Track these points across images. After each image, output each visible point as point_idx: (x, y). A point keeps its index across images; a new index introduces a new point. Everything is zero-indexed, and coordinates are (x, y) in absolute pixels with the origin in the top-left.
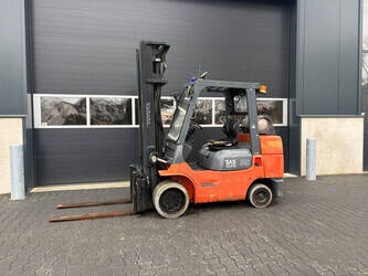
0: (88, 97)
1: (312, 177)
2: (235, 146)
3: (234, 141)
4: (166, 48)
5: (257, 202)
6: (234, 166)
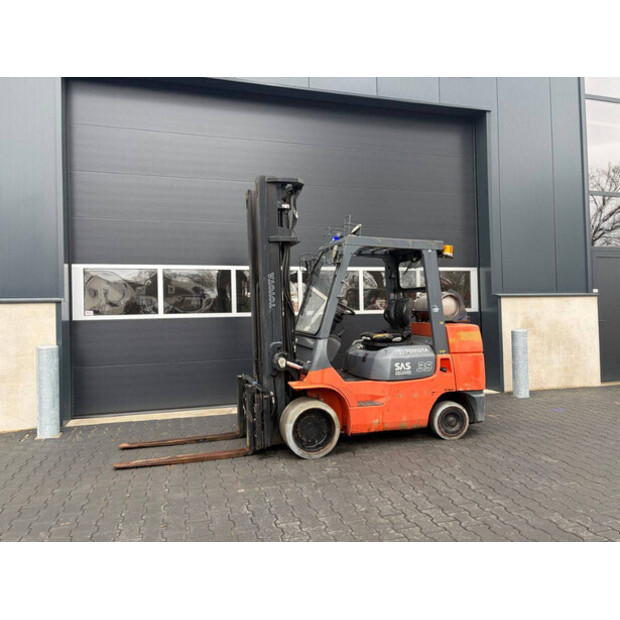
0: (160, 269)
1: (524, 393)
2: (406, 341)
3: (405, 333)
4: (297, 187)
5: (447, 431)
6: (409, 373)
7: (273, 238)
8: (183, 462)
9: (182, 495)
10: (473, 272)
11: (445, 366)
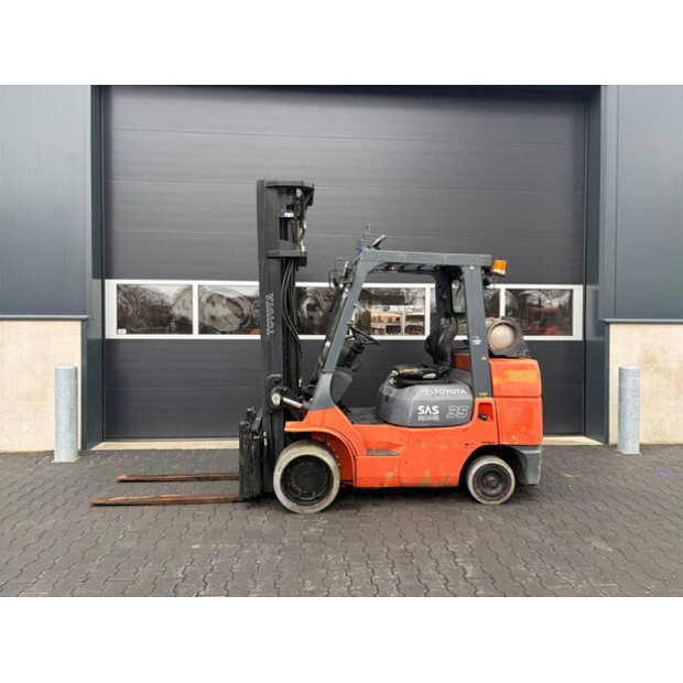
0: (195, 284)
1: (631, 448)
2: (443, 378)
3: (441, 369)
4: (308, 192)
5: (483, 493)
6: (436, 418)
7: (272, 252)
8: (164, 504)
9: (130, 545)
10: (578, 290)
11: (485, 412)
